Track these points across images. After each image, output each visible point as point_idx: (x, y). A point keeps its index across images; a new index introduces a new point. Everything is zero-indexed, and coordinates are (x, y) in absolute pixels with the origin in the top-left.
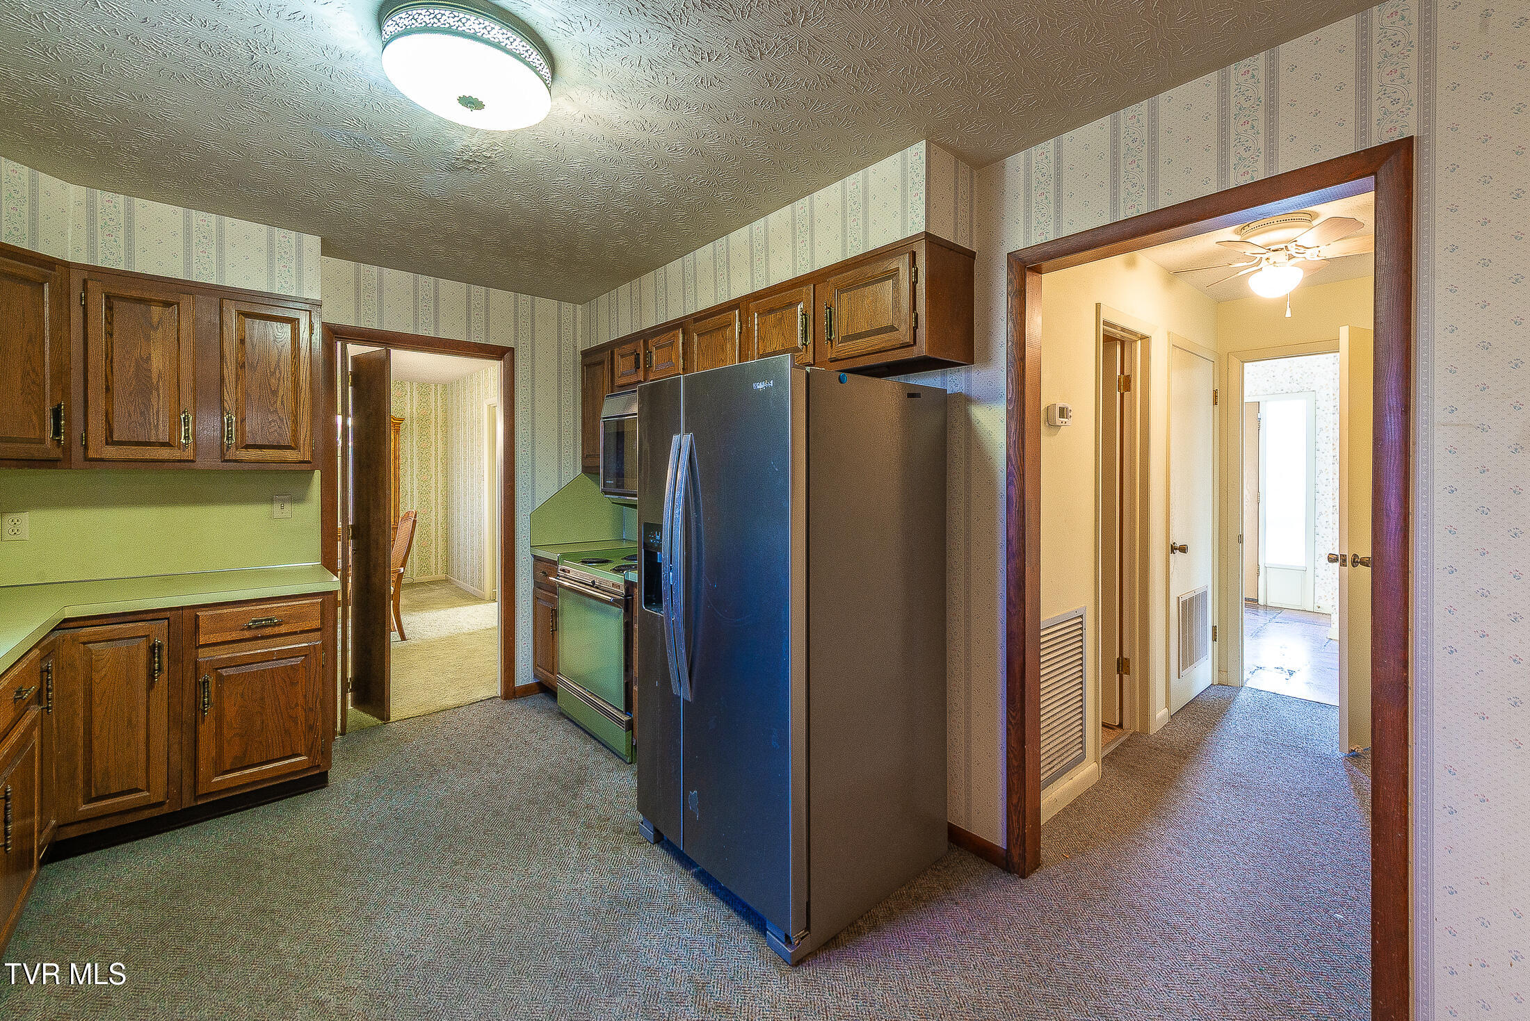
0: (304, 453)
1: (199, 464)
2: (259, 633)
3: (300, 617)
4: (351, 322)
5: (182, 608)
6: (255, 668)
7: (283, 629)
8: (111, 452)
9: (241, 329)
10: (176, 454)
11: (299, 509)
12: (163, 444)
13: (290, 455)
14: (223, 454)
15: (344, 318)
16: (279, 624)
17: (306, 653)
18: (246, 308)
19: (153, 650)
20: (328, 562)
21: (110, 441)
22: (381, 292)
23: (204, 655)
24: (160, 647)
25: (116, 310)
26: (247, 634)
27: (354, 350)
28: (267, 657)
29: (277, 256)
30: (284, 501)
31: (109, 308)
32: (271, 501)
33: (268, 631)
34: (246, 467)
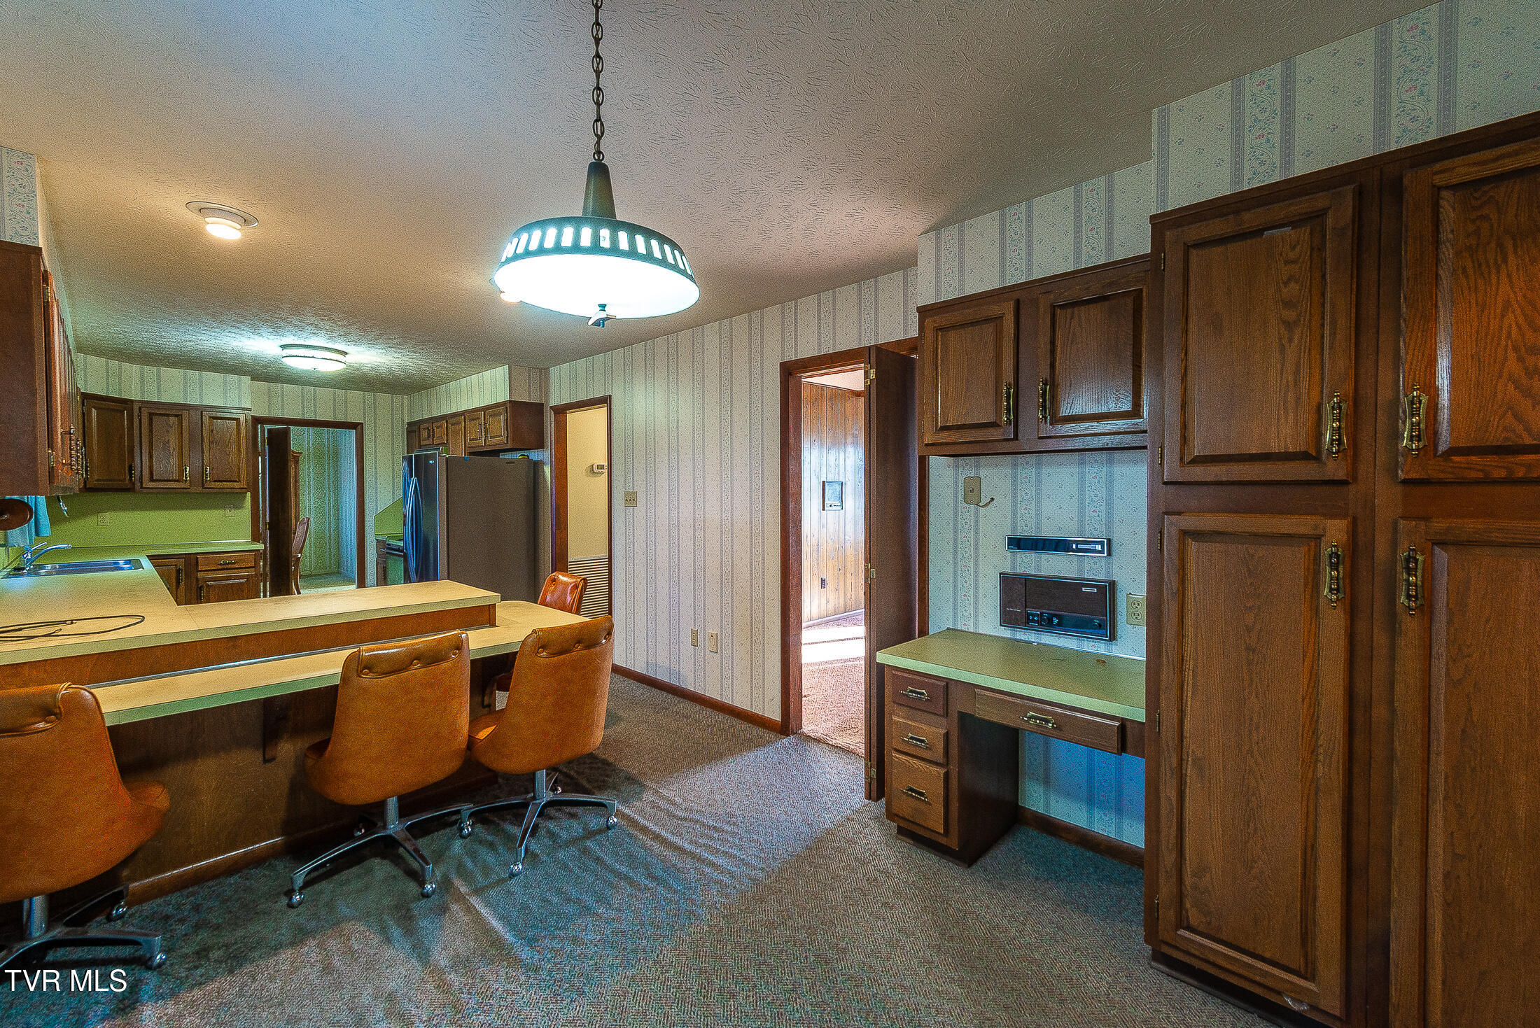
0: (243, 484)
1: (192, 490)
2: (226, 567)
3: (244, 561)
4: (266, 415)
5: (191, 554)
6: (223, 582)
7: (236, 566)
8: (151, 485)
9: (211, 425)
10: (182, 485)
11: (238, 512)
12: (175, 481)
13: (236, 485)
14: (203, 484)
15: (262, 412)
16: (234, 563)
17: (247, 577)
18: (213, 414)
19: (178, 571)
20: (256, 538)
21: (152, 480)
22: (282, 397)
23: (200, 575)
24: (182, 570)
25: (154, 419)
26: (220, 567)
27: (267, 427)
28: (228, 578)
29: (229, 388)
30: (231, 508)
31: (151, 419)
32: (224, 508)
33: (229, 566)
34: (215, 490)
